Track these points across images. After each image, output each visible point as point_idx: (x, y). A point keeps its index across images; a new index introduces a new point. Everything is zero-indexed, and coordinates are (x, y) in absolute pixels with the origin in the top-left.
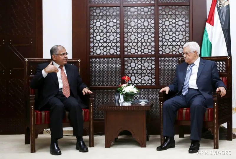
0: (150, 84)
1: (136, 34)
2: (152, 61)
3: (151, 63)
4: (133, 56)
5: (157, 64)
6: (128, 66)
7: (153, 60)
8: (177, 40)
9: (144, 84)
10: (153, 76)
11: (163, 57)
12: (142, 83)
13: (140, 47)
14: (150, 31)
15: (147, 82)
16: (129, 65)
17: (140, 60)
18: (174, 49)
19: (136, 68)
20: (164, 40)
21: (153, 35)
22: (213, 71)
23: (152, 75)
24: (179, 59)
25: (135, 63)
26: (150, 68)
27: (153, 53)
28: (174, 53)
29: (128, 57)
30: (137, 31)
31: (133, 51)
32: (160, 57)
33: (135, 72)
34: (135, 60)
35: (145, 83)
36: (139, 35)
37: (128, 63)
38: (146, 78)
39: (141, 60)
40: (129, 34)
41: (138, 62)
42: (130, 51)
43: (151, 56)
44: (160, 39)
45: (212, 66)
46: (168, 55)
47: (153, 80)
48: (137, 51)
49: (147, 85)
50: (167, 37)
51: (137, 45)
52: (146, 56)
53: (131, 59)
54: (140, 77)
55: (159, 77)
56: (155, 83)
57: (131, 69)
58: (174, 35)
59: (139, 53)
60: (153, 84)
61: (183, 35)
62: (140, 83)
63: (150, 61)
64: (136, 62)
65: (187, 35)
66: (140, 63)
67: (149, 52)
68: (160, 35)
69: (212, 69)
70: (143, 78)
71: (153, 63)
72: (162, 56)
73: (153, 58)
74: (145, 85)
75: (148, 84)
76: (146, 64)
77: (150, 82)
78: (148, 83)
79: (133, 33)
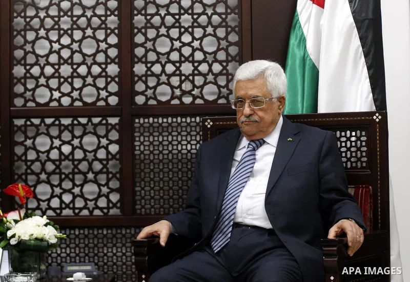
0: (101, 209)
1: (54, 36)
2: (109, 128)
3: (106, 136)
4: (43, 111)
5: (126, 142)
6: (27, 149)
7: (113, 127)
8: (199, 56)
9: (81, 209)
10: (115, 184)
11: (148, 117)
12: (74, 208)
13: (70, 80)
14: (103, 26)
15: (91, 205)
16: (29, 143)
17: (66, 127)
18: (187, 86)
19: (54, 154)
20: (152, 57)
21: (113, 40)
22: (326, 164)
23: (109, 180)
24: (206, 120)
25: (51, 138)
26: (102, 154)
27: (113, 100)
28: (187, 100)
29: (27, 114)
30: (56, 26)
31: (43, 96)
32: (139, 117)
33: (50, 167)
34: (48, 126)
35: (85, 207)
36: (66, 40)
37: (27, 137)
38: (90, 189)
39: (72, 125)
40: (31, 36)
41: (61, 132)
42: (33, 95)
43: (107, 112)
44: (139, 52)
45: (325, 148)
46: (165, 109)
47: (115, 197)
48: (56, 95)
49: (91, 212)
50: (163, 46)
51: (57, 75)
52: (90, 110)
53: (36, 121)
54: (67, 185)
55: (134, 186)
56: (121, 208)
57: (37, 160)
58: (186, 38)
59: (66, 101)
60: (113, 212)
61: (218, 39)
62: (67, 206)
63: (102, 131)
64: (54, 132)
65: (234, 38)
66: (66, 136)
67: (98, 99)
68: (139, 39)
69: (320, 159)
70: (77, 190)
71: (114, 135)
72: (146, 111)
73: (114, 121)
74: (85, 212)
75: (97, 212)
76: (90, 141)
77: (102, 203)
78: (97, 207)
79: (42, 33)
